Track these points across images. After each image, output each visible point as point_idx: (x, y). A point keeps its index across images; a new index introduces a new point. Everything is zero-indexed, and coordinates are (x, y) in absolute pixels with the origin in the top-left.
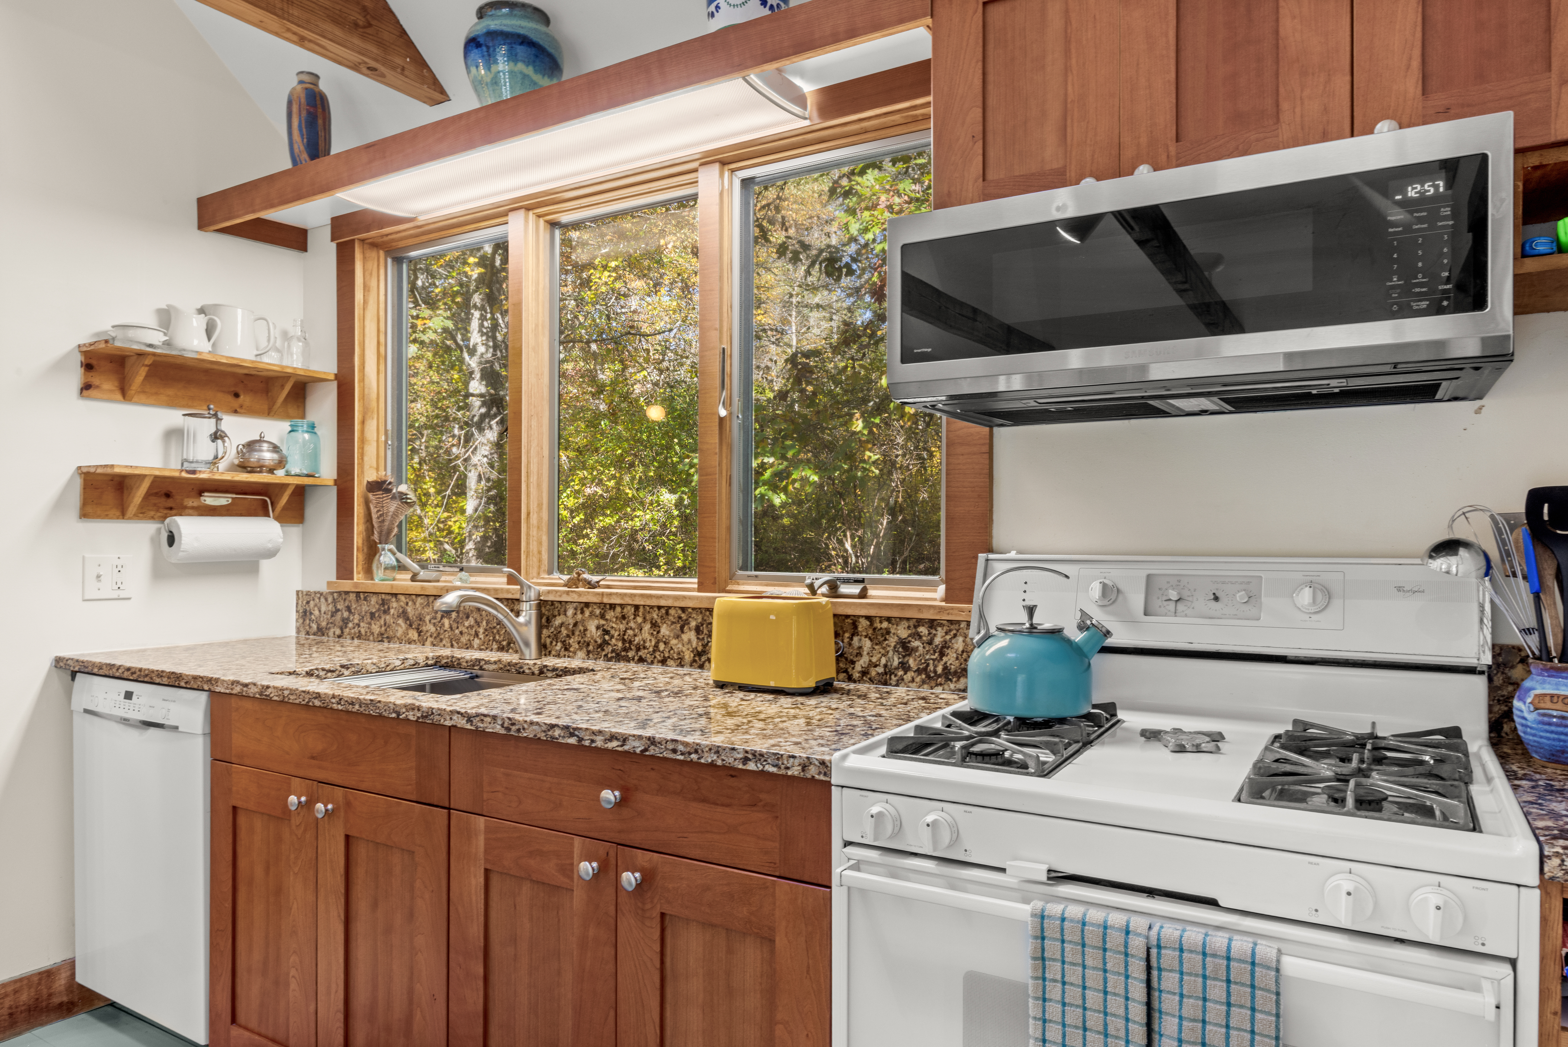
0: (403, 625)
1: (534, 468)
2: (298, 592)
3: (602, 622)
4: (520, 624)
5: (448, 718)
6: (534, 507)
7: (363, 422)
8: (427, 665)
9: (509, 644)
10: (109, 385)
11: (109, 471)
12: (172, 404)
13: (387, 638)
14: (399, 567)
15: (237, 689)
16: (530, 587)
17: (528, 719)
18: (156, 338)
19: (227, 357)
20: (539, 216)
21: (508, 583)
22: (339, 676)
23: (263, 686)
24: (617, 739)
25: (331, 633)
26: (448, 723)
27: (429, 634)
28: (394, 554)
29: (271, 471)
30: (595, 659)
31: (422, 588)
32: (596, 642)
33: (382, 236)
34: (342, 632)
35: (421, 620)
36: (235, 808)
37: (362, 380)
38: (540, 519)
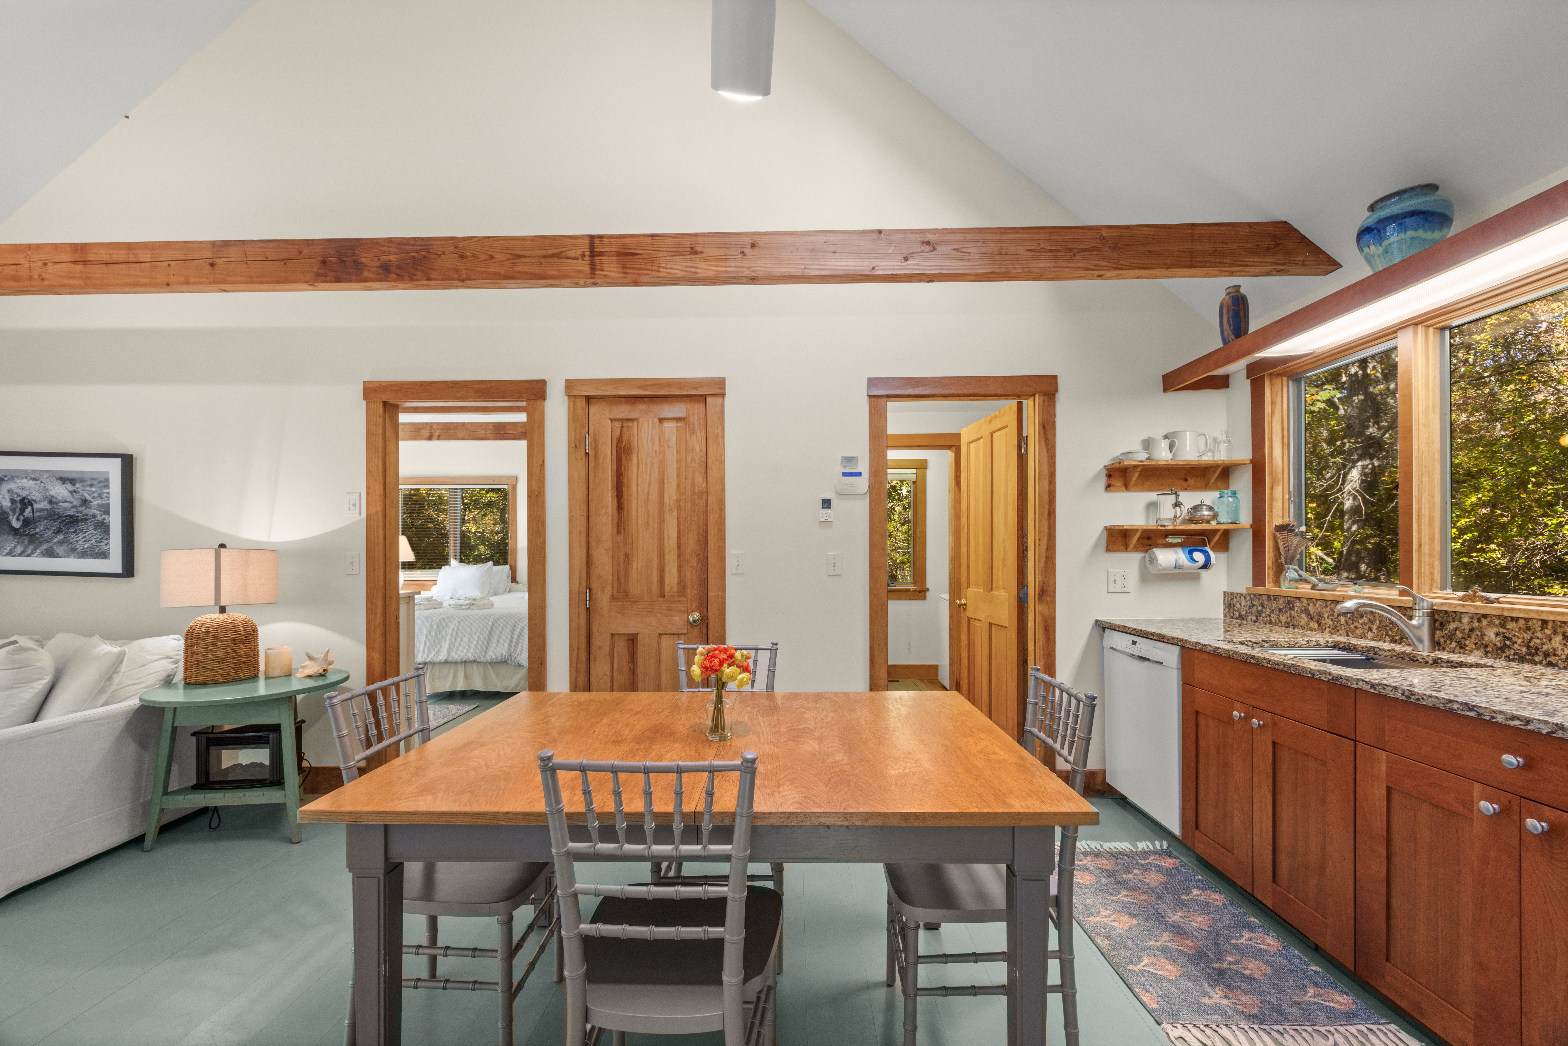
0: (1305, 618)
1: (1425, 511)
2: (1225, 593)
3: (1502, 630)
4: (1414, 626)
5: (1354, 683)
6: (1425, 539)
7: (1272, 488)
8: (1327, 646)
9: (1401, 639)
10: (1118, 483)
11: (1122, 528)
12: (1150, 489)
13: (1292, 625)
14: (1301, 580)
15: (1199, 647)
16: (1423, 600)
17: (1427, 693)
18: (1143, 456)
19: (1182, 461)
20: (1428, 327)
21: (1400, 595)
22: (1261, 647)
23: (1216, 647)
24: (1519, 719)
25: (1249, 619)
26: (1354, 686)
27: (1327, 626)
28: (1297, 572)
29: (1208, 522)
30: (1495, 659)
31: (1321, 595)
32: (1495, 645)
33: (1286, 368)
34: (1257, 619)
35: (1320, 616)
36: (1197, 712)
37: (1271, 461)
38: (1432, 550)
